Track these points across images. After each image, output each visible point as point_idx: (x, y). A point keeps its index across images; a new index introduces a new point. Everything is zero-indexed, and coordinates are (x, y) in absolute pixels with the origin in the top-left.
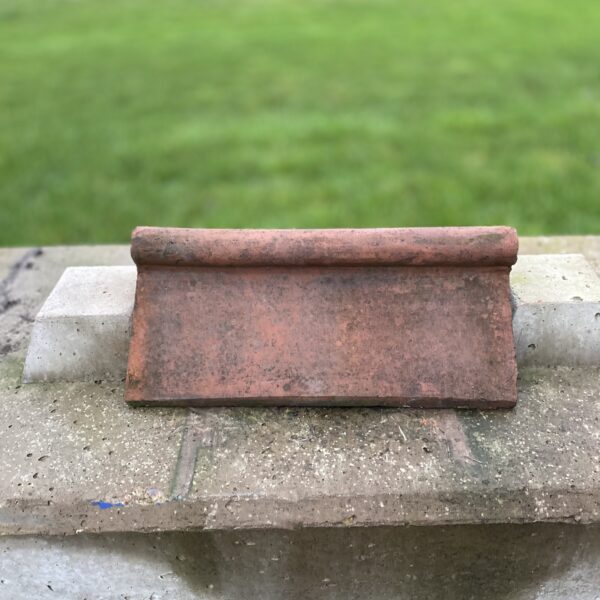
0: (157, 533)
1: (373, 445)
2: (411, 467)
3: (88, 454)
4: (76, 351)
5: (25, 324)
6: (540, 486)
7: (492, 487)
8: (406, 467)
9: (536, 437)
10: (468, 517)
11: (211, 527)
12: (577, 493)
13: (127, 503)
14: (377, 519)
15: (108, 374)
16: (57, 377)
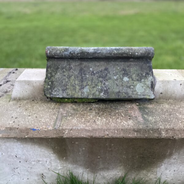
0: (49, 138)
1: (114, 117)
2: (125, 122)
3: (30, 117)
4: (27, 91)
5: (12, 86)
6: (163, 128)
7: (149, 128)
8: (123, 122)
9: (162, 116)
10: (142, 136)
11: (66, 137)
12: (174, 130)
13: (41, 129)
14: (115, 136)
15: (36, 98)
16: (21, 99)
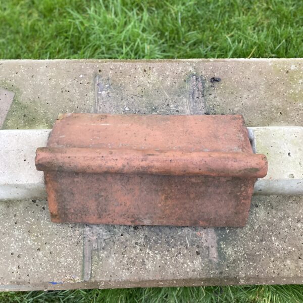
2: (189, 263)
3: (40, 253)
4: (18, 193)
7: (223, 275)
8: (187, 263)
9: (248, 245)
10: (211, 284)
11: (102, 288)
12: (259, 278)
13: (64, 282)
14: (173, 286)
15: (38, 198)
